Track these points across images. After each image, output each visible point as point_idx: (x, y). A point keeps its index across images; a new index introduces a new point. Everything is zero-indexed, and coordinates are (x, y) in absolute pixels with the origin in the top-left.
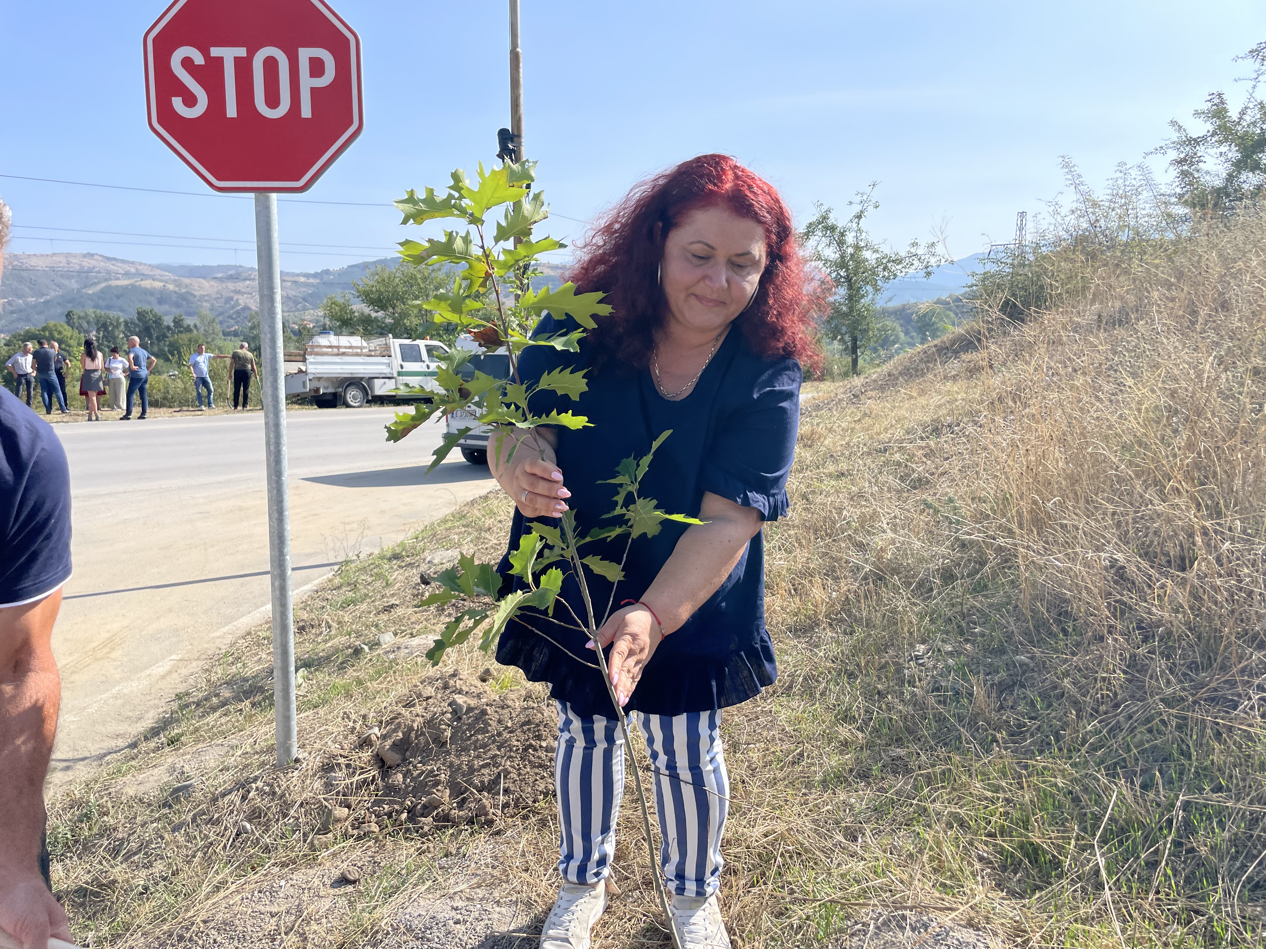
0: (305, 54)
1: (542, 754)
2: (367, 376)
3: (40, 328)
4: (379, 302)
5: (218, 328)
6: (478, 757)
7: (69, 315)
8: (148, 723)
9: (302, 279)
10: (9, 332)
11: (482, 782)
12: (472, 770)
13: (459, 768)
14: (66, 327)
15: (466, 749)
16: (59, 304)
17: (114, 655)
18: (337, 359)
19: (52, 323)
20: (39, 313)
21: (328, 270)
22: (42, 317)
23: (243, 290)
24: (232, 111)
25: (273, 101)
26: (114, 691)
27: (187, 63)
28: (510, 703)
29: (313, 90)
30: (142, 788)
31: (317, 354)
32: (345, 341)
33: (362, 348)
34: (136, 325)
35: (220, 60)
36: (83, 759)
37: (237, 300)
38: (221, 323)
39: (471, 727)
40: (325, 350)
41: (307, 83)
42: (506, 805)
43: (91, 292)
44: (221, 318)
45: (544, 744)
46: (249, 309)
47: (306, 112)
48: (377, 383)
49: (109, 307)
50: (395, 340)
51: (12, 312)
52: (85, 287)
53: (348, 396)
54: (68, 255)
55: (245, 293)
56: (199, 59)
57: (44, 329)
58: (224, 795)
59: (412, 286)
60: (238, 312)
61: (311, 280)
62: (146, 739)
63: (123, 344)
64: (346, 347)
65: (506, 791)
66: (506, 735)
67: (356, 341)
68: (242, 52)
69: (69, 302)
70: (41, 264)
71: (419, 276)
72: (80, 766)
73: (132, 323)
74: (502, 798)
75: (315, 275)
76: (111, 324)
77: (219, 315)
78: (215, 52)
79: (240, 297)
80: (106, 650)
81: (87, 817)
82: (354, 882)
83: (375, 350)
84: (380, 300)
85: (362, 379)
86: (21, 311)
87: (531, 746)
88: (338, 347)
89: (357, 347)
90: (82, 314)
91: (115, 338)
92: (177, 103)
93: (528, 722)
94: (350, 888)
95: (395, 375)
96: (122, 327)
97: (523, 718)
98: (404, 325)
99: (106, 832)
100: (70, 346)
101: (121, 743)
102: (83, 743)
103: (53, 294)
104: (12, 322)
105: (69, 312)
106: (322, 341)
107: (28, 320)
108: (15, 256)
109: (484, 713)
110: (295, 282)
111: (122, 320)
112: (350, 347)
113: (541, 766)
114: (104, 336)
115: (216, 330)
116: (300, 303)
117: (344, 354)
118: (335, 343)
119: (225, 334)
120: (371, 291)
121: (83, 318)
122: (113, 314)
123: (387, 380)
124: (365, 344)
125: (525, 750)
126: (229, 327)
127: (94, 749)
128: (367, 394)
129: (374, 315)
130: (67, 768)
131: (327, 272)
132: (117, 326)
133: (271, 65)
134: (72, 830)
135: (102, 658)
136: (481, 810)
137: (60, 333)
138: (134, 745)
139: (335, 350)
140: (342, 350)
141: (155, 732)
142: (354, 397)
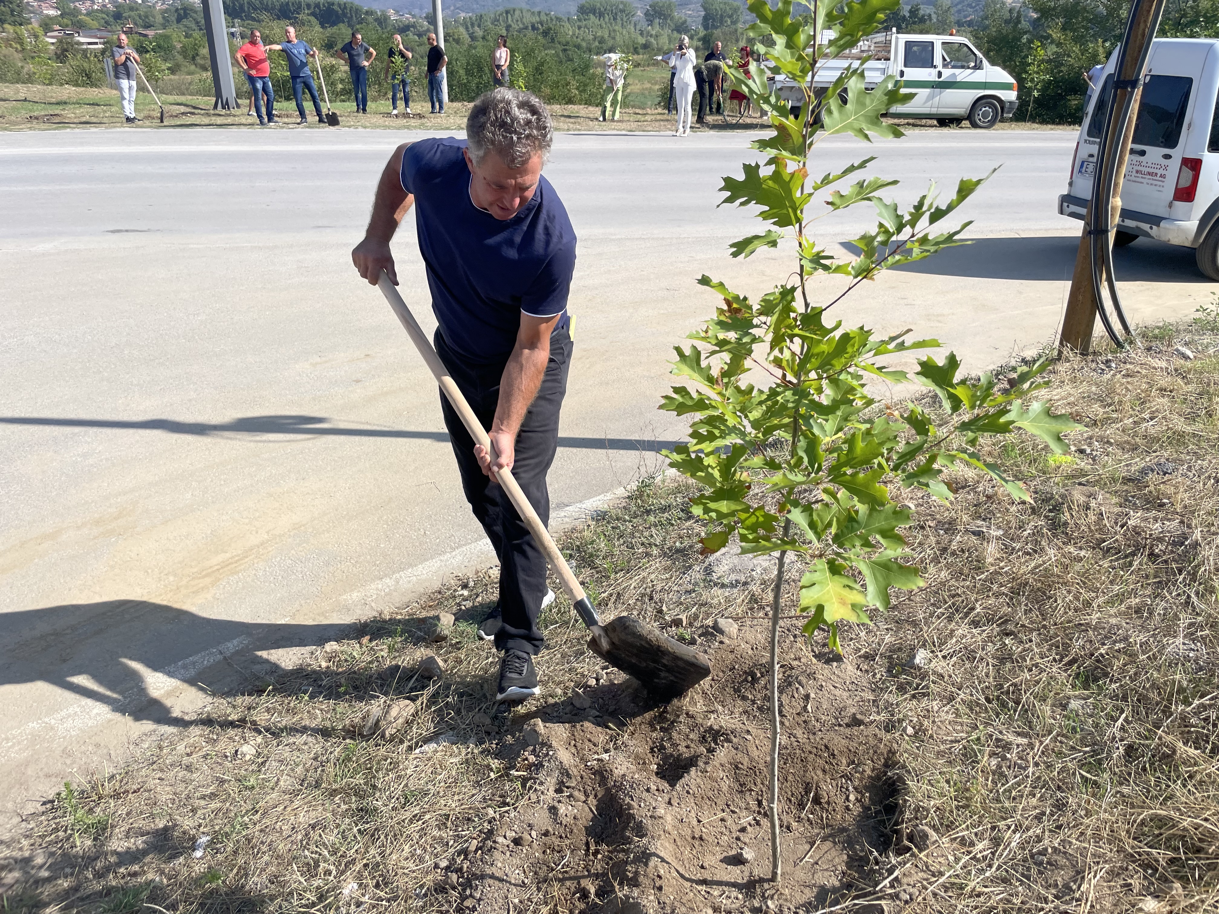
50: (900, 36)
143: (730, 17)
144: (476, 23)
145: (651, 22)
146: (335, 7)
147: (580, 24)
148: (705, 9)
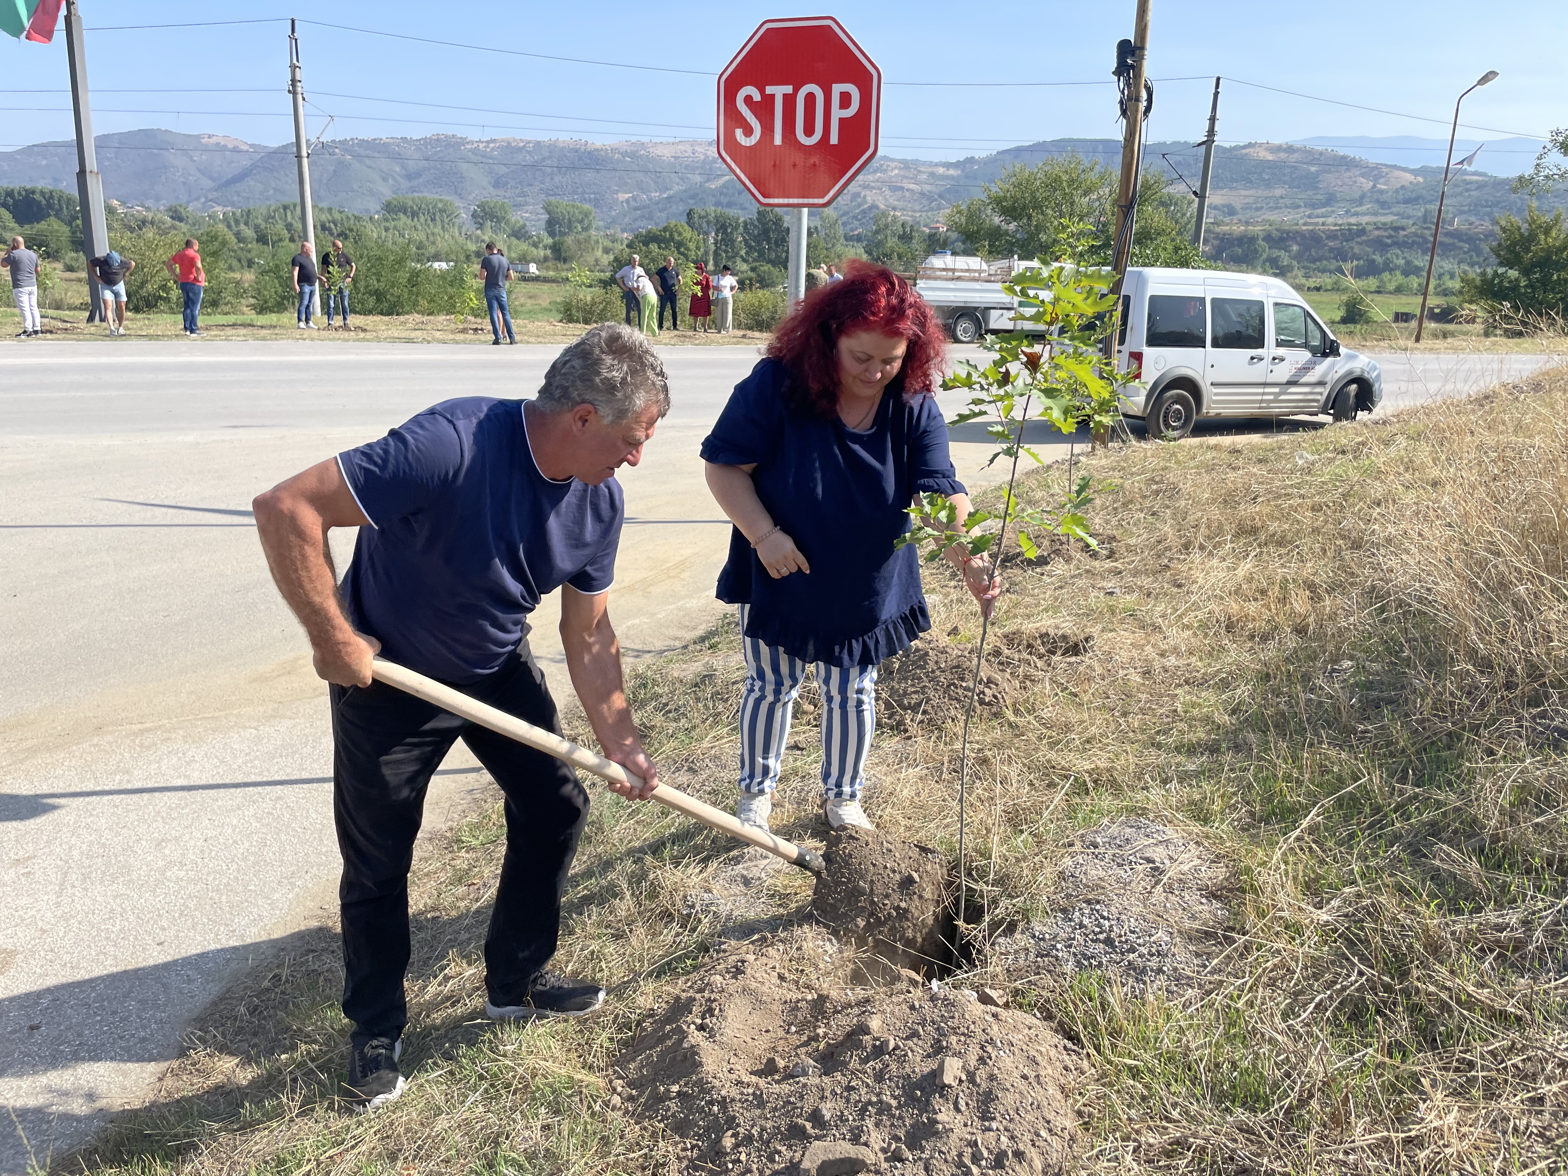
0: (837, 89)
1: (960, 691)
2: (983, 306)
3: (660, 227)
4: (1011, 211)
5: (841, 231)
6: (913, 685)
7: (689, 214)
8: (700, 632)
9: (941, 170)
10: (632, 230)
11: (909, 703)
12: (905, 693)
13: (897, 691)
14: (686, 227)
15: (906, 679)
16: (681, 200)
17: (683, 575)
18: (951, 285)
19: (673, 222)
20: (662, 210)
21: (973, 158)
22: (664, 215)
23: (873, 184)
24: (778, 140)
25: (809, 130)
26: (679, 604)
27: (748, 100)
28: (948, 650)
29: (841, 120)
30: (684, 674)
31: (929, 278)
32: (962, 262)
33: (980, 271)
34: (755, 226)
35: (772, 96)
36: (649, 652)
37: (865, 196)
38: (844, 224)
39: (914, 663)
40: (938, 273)
41: (837, 113)
42: (922, 722)
43: (713, 187)
44: (844, 219)
45: (964, 684)
46: (877, 207)
47: (834, 139)
48: (994, 314)
49: (730, 205)
50: (1021, 262)
51: (636, 209)
52: (708, 180)
53: (959, 328)
54: (693, 143)
55: (873, 188)
56: (757, 97)
57: (665, 229)
58: (734, 683)
59: (1055, 190)
60: (864, 212)
61: (952, 172)
62: (695, 643)
63: (741, 249)
64: (962, 271)
65: (925, 712)
66: (938, 673)
67: (975, 263)
68: (789, 89)
69: (691, 197)
70: (666, 153)
71: (1065, 178)
72: (648, 656)
73: (752, 224)
74: (920, 717)
75: (957, 165)
76: (730, 225)
77: (844, 214)
78: (769, 90)
79: (868, 193)
80: (677, 571)
81: (645, 686)
82: (802, 749)
83: (996, 275)
84: (1014, 209)
85: (976, 309)
86: (644, 207)
87: (954, 684)
88: (954, 270)
89: (975, 271)
90: (703, 213)
91: (733, 241)
92: (739, 133)
93: (958, 667)
94: (799, 752)
95: (1016, 305)
96: (741, 229)
97: (955, 663)
98: (1039, 240)
99: (656, 697)
100: (688, 249)
101: (678, 644)
102: (650, 639)
103: (676, 188)
104: (636, 220)
105: (691, 210)
106: (937, 262)
107: (650, 218)
108: (643, 144)
109: (927, 654)
110: (932, 174)
111: (742, 220)
112: (967, 271)
113: (956, 699)
114: (722, 240)
115: (838, 234)
116: (936, 200)
117: (959, 278)
118: (951, 266)
119: (847, 238)
120: (1005, 197)
121: (703, 217)
122: (732, 212)
123: (1005, 311)
124: (985, 266)
125: (949, 686)
126: (852, 230)
127: (659, 645)
128: (980, 328)
129: (1004, 226)
130: (637, 657)
131: (971, 160)
132: (736, 228)
133: (810, 99)
134: (633, 693)
135: (674, 577)
136: (900, 723)
137: (680, 234)
138: (685, 647)
139: (950, 274)
140: (957, 274)
141: (702, 639)
142: (965, 331)
143: (581, 222)
144: (242, 220)
145: (481, 226)
146: (37, 197)
147: (387, 224)
148: (549, 212)
